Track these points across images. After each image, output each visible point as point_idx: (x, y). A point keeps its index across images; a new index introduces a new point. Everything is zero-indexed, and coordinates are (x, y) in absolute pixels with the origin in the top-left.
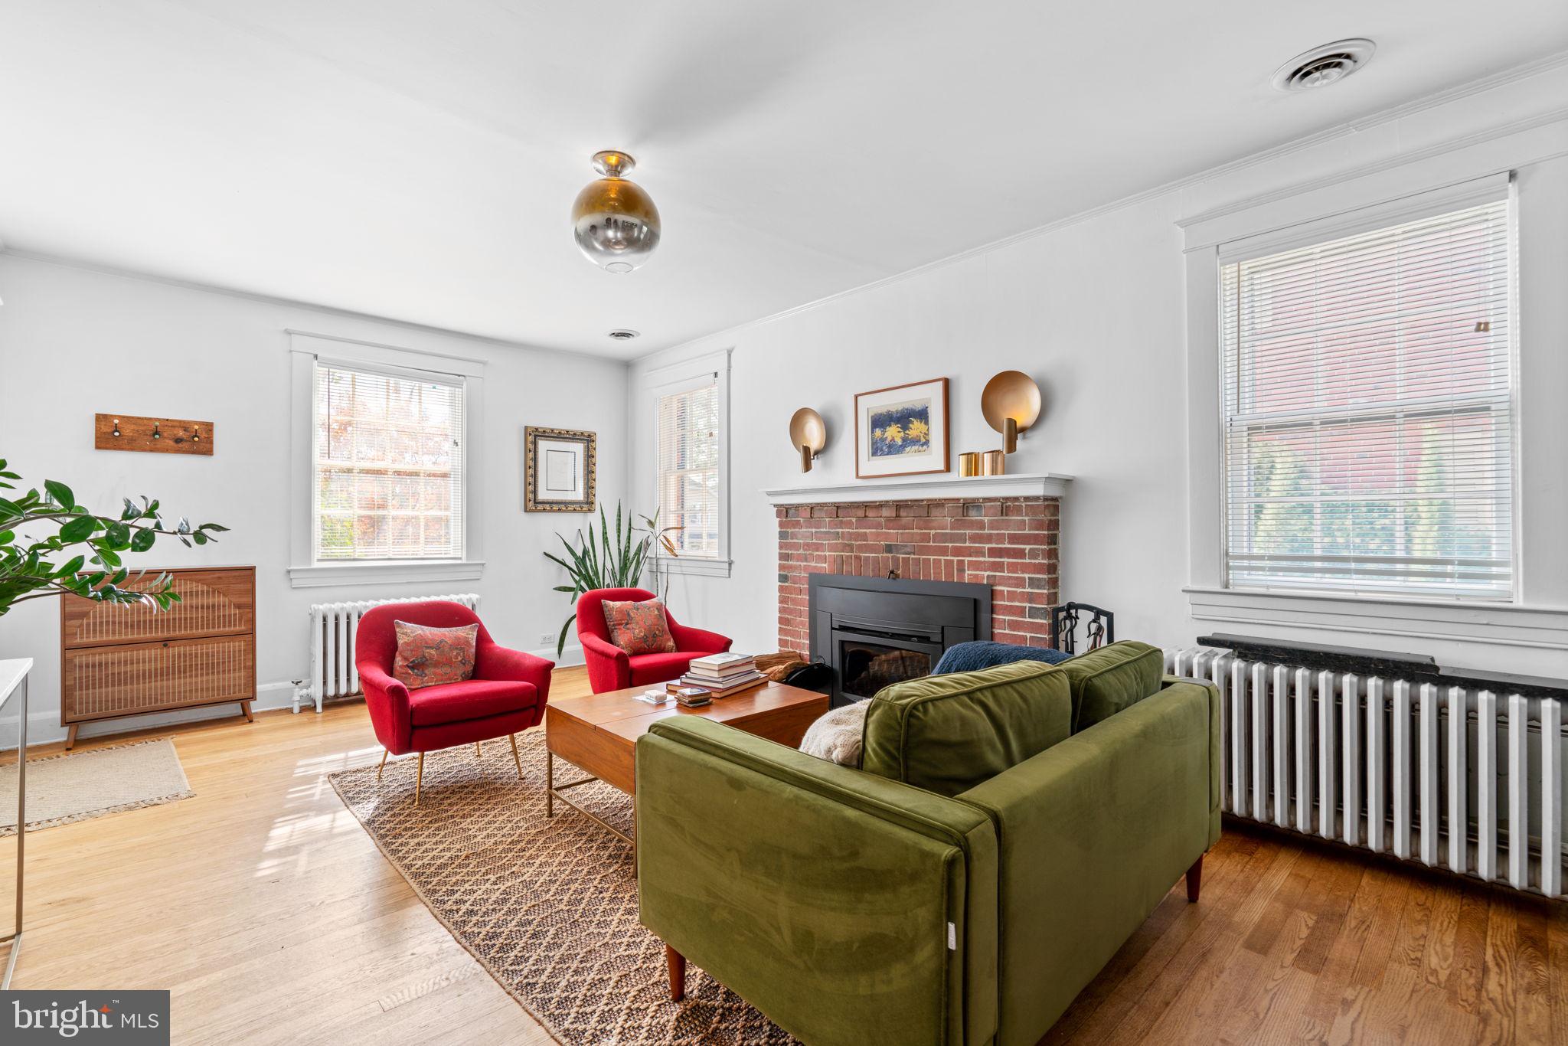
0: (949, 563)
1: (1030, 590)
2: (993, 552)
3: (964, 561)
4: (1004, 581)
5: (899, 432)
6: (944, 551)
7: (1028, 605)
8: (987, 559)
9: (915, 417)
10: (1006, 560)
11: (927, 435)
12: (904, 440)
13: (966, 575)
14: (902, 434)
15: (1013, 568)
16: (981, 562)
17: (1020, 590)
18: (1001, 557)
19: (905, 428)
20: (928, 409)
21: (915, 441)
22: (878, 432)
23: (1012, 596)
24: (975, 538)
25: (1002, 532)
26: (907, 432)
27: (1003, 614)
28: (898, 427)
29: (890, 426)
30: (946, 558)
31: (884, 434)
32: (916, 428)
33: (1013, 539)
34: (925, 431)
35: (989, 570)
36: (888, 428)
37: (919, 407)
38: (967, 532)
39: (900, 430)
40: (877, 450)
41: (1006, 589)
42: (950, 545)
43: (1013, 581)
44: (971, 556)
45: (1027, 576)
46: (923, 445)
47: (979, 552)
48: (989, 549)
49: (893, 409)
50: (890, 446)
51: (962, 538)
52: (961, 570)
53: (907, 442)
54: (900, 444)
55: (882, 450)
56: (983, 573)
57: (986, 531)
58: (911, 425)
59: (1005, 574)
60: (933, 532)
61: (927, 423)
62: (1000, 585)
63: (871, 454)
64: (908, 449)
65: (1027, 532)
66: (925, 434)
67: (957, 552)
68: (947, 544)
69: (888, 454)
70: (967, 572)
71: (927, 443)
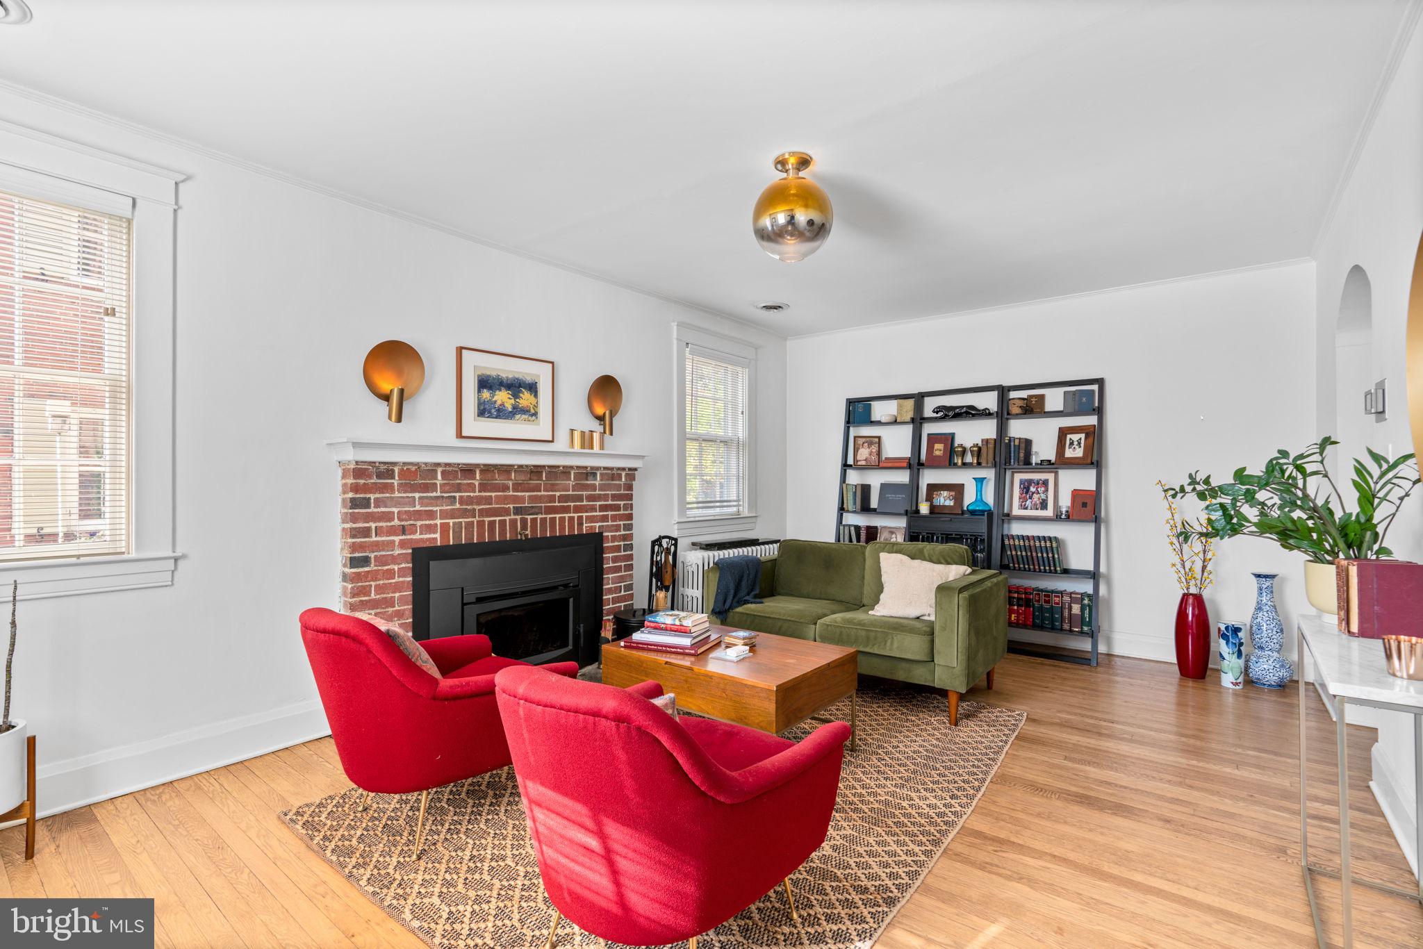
0: (571, 519)
1: (624, 533)
2: (603, 508)
3: (582, 516)
4: (609, 529)
5: (509, 398)
6: (566, 510)
7: (622, 543)
8: (598, 514)
9: (525, 388)
10: (610, 513)
11: (537, 407)
12: (515, 407)
13: (584, 527)
14: (513, 401)
15: (614, 518)
16: (594, 516)
17: (617, 534)
18: (607, 511)
19: (516, 396)
20: (538, 384)
21: (524, 411)
22: (486, 394)
23: (614, 539)
24: (590, 498)
25: (607, 492)
26: (518, 400)
27: (609, 553)
28: (508, 393)
29: (500, 390)
30: (569, 515)
31: (493, 397)
32: (526, 399)
33: (614, 497)
34: (534, 403)
35: (600, 522)
36: (497, 392)
37: (529, 379)
38: (584, 493)
39: (511, 397)
40: (484, 411)
41: (610, 534)
42: (572, 504)
43: (615, 528)
44: (587, 512)
45: (622, 523)
46: (532, 415)
47: (593, 509)
48: (600, 505)
49: (504, 375)
50: (499, 410)
51: (580, 498)
52: (580, 524)
53: (517, 411)
54: (510, 410)
55: (490, 412)
56: (595, 524)
57: (597, 492)
58: (521, 395)
59: (610, 523)
60: (558, 494)
61: (536, 396)
62: (606, 532)
63: (476, 414)
64: (518, 417)
65: (622, 492)
66: (534, 405)
67: (577, 509)
68: (569, 504)
69: (496, 418)
70: (585, 525)
71: (535, 414)
